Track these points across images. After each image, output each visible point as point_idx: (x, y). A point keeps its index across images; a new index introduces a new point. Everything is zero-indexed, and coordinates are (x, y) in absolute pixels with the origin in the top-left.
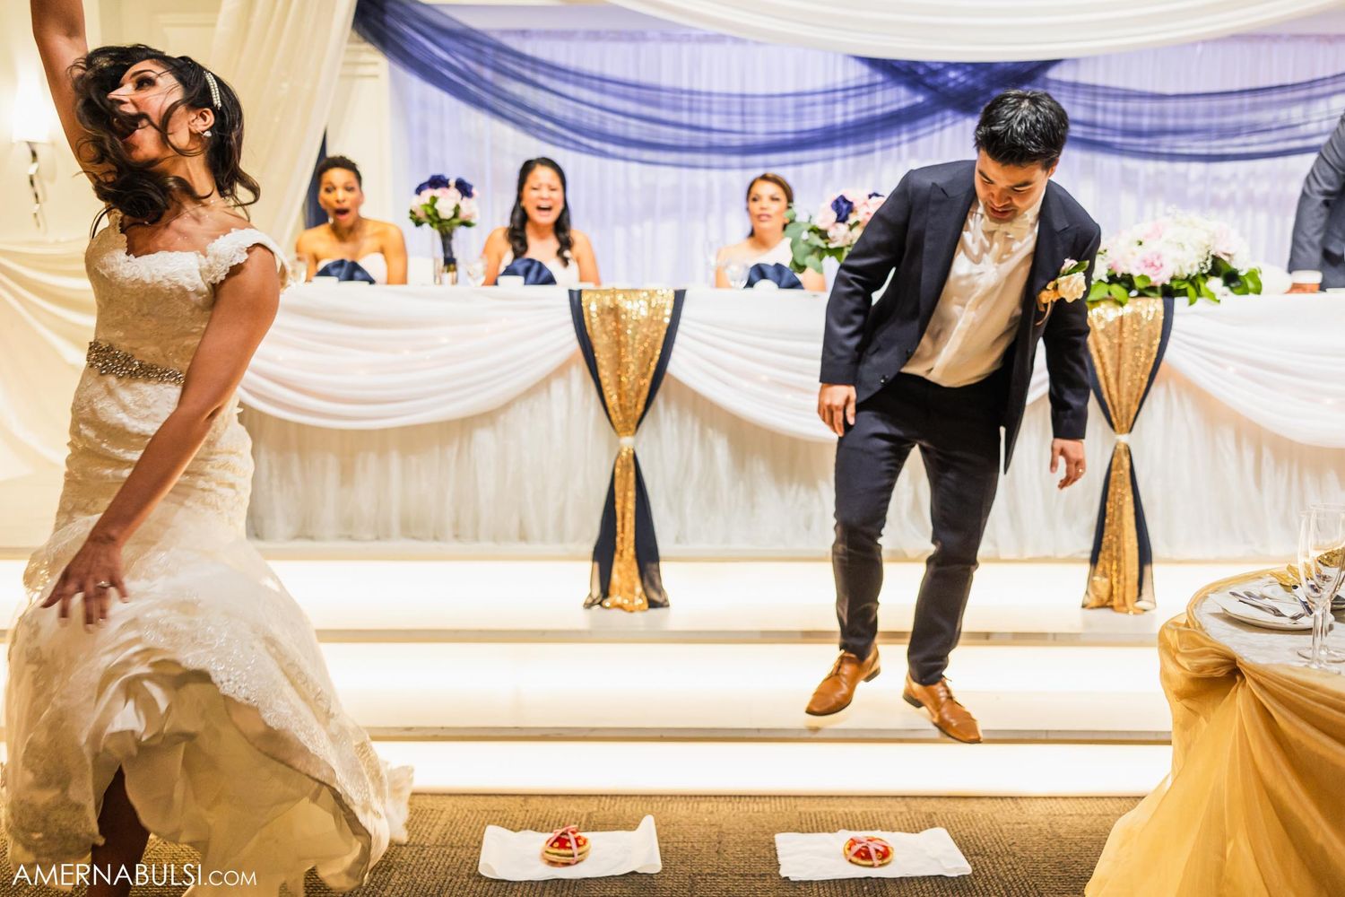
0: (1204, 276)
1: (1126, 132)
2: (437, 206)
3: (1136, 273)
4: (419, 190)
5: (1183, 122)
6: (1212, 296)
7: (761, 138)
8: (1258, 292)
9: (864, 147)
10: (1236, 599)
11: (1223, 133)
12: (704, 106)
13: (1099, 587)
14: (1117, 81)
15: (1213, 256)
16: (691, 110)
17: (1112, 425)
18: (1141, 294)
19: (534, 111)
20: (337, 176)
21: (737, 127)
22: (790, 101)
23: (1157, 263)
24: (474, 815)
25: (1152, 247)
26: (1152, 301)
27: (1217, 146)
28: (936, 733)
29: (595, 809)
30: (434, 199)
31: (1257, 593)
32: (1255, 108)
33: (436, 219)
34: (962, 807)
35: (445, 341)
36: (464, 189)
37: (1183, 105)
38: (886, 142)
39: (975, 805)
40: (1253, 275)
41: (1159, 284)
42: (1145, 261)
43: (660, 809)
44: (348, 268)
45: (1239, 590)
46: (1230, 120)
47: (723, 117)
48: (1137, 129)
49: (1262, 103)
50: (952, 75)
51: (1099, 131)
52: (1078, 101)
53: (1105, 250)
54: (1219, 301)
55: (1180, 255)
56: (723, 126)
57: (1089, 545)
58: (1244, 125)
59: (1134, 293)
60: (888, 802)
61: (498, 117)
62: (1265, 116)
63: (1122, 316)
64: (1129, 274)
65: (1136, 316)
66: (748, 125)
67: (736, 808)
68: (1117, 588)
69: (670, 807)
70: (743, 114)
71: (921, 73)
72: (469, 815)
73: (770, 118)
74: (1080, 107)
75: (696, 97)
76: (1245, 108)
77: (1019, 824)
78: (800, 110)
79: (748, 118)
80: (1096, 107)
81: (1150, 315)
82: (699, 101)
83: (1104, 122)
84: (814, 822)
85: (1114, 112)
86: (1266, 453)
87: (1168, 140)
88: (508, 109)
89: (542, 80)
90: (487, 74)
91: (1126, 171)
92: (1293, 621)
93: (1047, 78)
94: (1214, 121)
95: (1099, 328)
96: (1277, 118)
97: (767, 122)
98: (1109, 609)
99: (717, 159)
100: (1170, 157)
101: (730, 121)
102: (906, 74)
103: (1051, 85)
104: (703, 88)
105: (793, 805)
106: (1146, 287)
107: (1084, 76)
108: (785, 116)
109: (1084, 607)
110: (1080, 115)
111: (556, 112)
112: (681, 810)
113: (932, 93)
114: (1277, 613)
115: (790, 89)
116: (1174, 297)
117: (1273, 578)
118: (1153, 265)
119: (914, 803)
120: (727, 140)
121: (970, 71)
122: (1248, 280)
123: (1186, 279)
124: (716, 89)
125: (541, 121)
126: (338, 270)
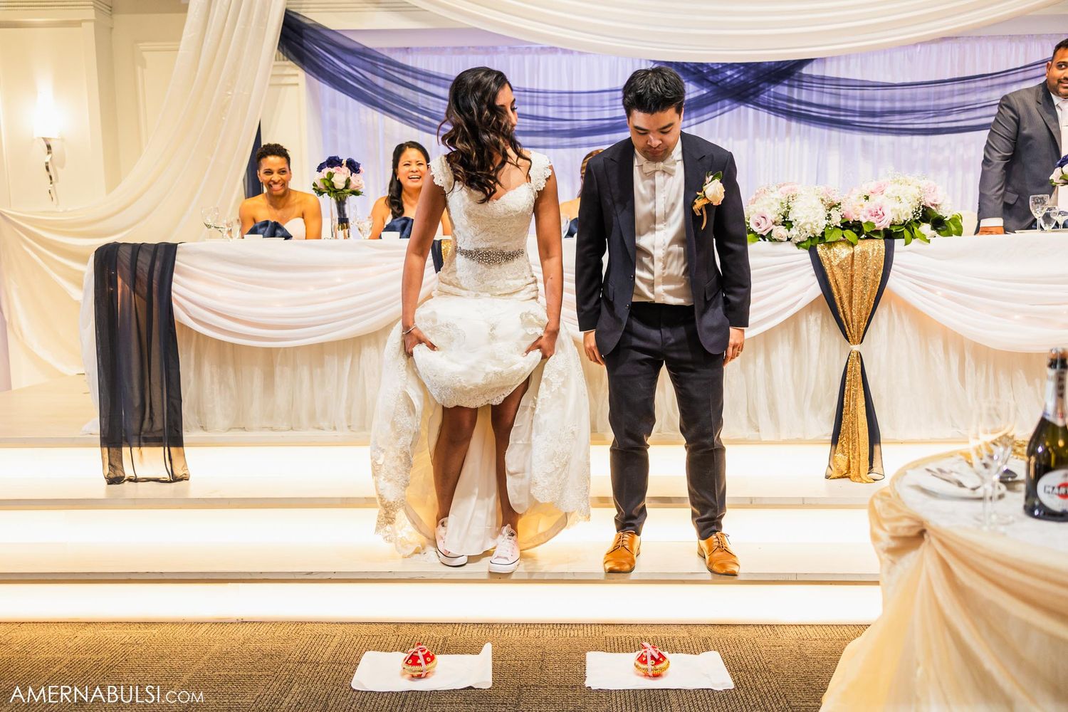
0: (916, 221)
1: (864, 113)
2: (333, 180)
3: (864, 221)
4: (320, 169)
5: (908, 105)
6: (923, 237)
7: (585, 124)
8: (959, 234)
10: (930, 474)
11: (939, 112)
12: (541, 101)
13: (840, 462)
14: (856, 74)
15: (923, 206)
16: (532, 104)
17: (847, 338)
18: (869, 237)
19: (415, 108)
20: (273, 161)
21: (567, 116)
22: (606, 95)
23: (880, 213)
24: (358, 639)
25: (876, 200)
26: (876, 241)
27: (932, 123)
28: (709, 576)
29: (450, 634)
30: (331, 175)
31: (945, 469)
32: (963, 93)
33: (332, 189)
34: (731, 633)
35: (339, 280)
36: (353, 167)
37: (907, 92)
39: (741, 631)
40: (955, 220)
41: (882, 229)
42: (870, 211)
43: (498, 635)
44: (271, 226)
45: (933, 467)
46: (945, 102)
47: (556, 109)
48: (872, 110)
49: (968, 89)
50: (729, 73)
51: (842, 113)
52: (825, 90)
53: (839, 204)
54: (929, 241)
55: (898, 206)
56: (556, 116)
57: (830, 430)
58: (954, 106)
59: (863, 236)
60: (675, 629)
61: (388, 113)
62: (971, 98)
63: (853, 253)
64: (859, 221)
65: (864, 253)
66: (575, 114)
67: (557, 633)
68: (853, 462)
69: (507, 633)
70: (571, 106)
71: (705, 71)
72: (355, 639)
73: (591, 109)
74: (828, 95)
75: (535, 94)
76: (956, 93)
77: (775, 646)
78: (614, 102)
79: (574, 109)
80: (839, 95)
81: (875, 253)
82: (538, 97)
83: (846, 106)
84: (616, 644)
85: (854, 98)
86: (968, 357)
87: (897, 118)
88: (396, 107)
89: (420, 84)
90: (380, 81)
91: (864, 143)
92: (972, 491)
93: (802, 74)
94: (932, 103)
95: (835, 263)
96: (980, 100)
97: (588, 111)
98: (848, 479)
99: (551, 140)
100: (898, 131)
101: (562, 112)
102: (694, 74)
103: (804, 79)
104: (542, 87)
105: (601, 632)
106: (872, 232)
107: (831, 71)
108: (603, 107)
109: (827, 477)
110: (827, 100)
111: (431, 107)
112: (515, 635)
113: (714, 87)
114: (961, 485)
115: (606, 87)
116: (894, 239)
117: (962, 457)
118: (877, 214)
119: (694, 630)
120: (559, 126)
121: (743, 70)
122: (951, 224)
123: (903, 225)
124: (550, 88)
125: (420, 116)
126: (264, 229)
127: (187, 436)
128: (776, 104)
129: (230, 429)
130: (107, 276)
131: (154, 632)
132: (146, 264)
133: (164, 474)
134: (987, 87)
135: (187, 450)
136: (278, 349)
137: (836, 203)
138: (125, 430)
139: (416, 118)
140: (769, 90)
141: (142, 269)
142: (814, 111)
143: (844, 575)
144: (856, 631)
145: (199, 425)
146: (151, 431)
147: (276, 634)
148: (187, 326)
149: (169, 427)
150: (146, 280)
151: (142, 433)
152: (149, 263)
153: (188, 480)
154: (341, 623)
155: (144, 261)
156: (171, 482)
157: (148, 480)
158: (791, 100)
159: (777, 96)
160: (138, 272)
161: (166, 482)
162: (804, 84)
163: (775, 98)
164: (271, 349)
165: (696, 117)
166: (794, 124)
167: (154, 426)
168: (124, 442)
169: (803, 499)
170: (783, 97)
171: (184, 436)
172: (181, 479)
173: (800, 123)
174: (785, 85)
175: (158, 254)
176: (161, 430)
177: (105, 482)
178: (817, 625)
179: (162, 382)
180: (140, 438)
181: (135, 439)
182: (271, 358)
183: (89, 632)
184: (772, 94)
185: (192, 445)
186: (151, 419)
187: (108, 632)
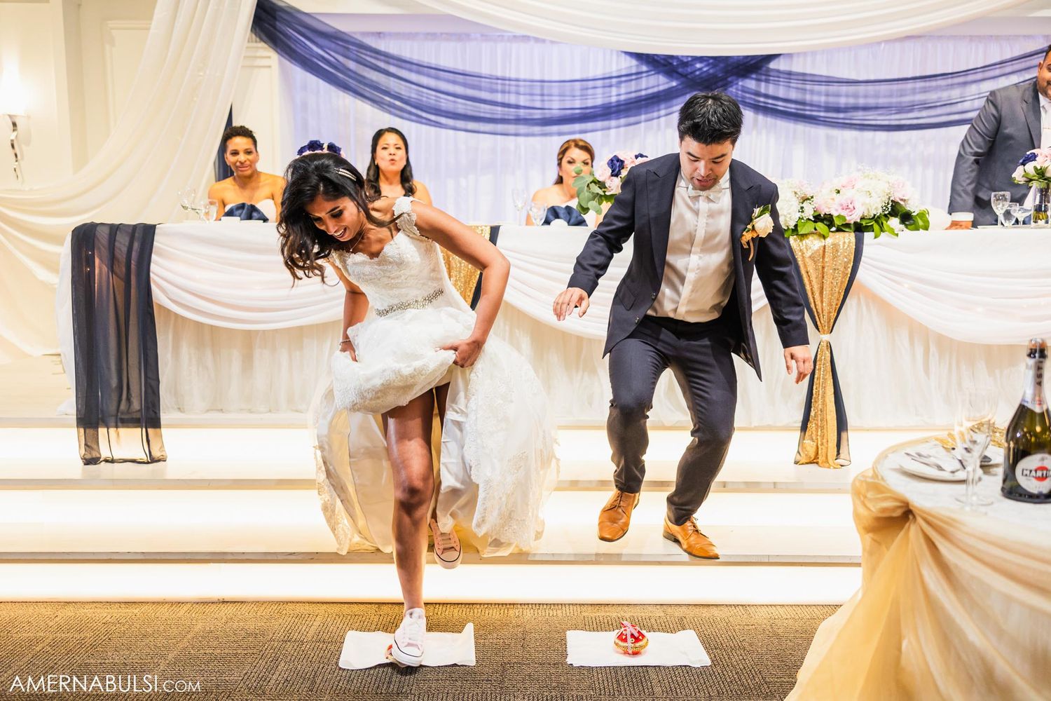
0: (885, 215)
1: (828, 109)
3: (835, 214)
5: (871, 101)
6: (892, 231)
7: (556, 113)
8: (926, 228)
9: (632, 120)
10: (909, 458)
11: (901, 109)
12: (513, 89)
13: (808, 448)
14: (822, 70)
15: (892, 201)
16: (503, 92)
17: (817, 327)
18: (839, 230)
19: (387, 93)
20: (239, 142)
21: (538, 105)
22: (578, 84)
23: (851, 206)
24: (341, 618)
25: (847, 194)
26: (847, 234)
27: (894, 119)
31: (924, 453)
32: (925, 90)
34: (705, 613)
37: (871, 88)
38: (649, 116)
39: (715, 611)
40: (922, 215)
41: (852, 222)
42: (842, 205)
43: (479, 615)
44: (248, 209)
45: (912, 451)
46: (907, 99)
47: (528, 97)
48: (836, 106)
49: (929, 87)
50: (698, 66)
51: (808, 108)
52: (792, 85)
53: (812, 197)
54: (897, 235)
55: (868, 200)
56: (528, 104)
57: (800, 417)
58: (916, 103)
59: (834, 229)
60: (650, 608)
61: (359, 97)
62: (932, 97)
63: (825, 246)
64: (830, 214)
65: (835, 246)
66: (546, 103)
67: (536, 613)
68: (822, 449)
69: (487, 612)
70: (542, 95)
71: (675, 64)
72: (337, 617)
73: (562, 98)
74: (794, 90)
75: (507, 82)
76: (917, 91)
77: (748, 625)
78: (585, 92)
79: (546, 98)
80: (805, 90)
81: (846, 246)
82: (509, 85)
83: (812, 101)
84: (595, 624)
85: (819, 93)
86: (933, 349)
87: (860, 114)
88: (368, 91)
89: (392, 69)
90: (352, 65)
91: (828, 137)
92: (951, 475)
93: (768, 68)
94: (894, 100)
95: (808, 254)
96: (940, 98)
97: (560, 100)
98: (816, 464)
99: (522, 129)
100: (861, 127)
101: (533, 100)
102: (665, 65)
103: (771, 74)
104: (513, 76)
105: (579, 611)
106: (843, 225)
107: (797, 67)
108: (574, 96)
109: (796, 463)
110: (793, 95)
111: (403, 93)
112: (495, 614)
113: (683, 79)
114: (940, 468)
115: (578, 77)
116: (864, 232)
117: (937, 442)
118: (847, 208)
119: (669, 610)
120: (531, 114)
121: (712, 63)
122: (919, 219)
123: (872, 218)
124: (522, 76)
125: (392, 101)
126: (240, 211)
127: (164, 417)
128: (743, 97)
129: (208, 411)
130: (84, 255)
131: (136, 611)
132: (124, 245)
133: (142, 456)
134: (948, 85)
135: (164, 431)
136: (257, 332)
137: (809, 196)
138: (102, 411)
139: (387, 103)
140: (737, 84)
141: (121, 250)
142: (781, 105)
143: (815, 556)
144: (825, 611)
145: (176, 407)
146: (128, 412)
147: (259, 614)
148: (164, 307)
149: (147, 408)
150: (124, 260)
151: (119, 414)
152: (127, 244)
153: (165, 461)
154: (323, 603)
155: (122, 241)
156: (148, 463)
157: (125, 461)
158: (758, 94)
159: (744, 90)
160: (116, 253)
161: (144, 463)
162: (771, 78)
163: (743, 91)
164: (249, 332)
165: (666, 108)
166: (761, 117)
167: (132, 407)
168: (100, 423)
169: (775, 483)
170: (750, 91)
171: (161, 417)
172: (159, 461)
173: (767, 117)
174: (753, 79)
175: (137, 235)
176: (139, 411)
177: (81, 463)
178: (787, 605)
179: (140, 363)
180: (117, 418)
181: (112, 421)
182: (249, 341)
183: (69, 612)
184: (740, 88)
185: (169, 426)
186: (128, 399)
187: (88, 611)
